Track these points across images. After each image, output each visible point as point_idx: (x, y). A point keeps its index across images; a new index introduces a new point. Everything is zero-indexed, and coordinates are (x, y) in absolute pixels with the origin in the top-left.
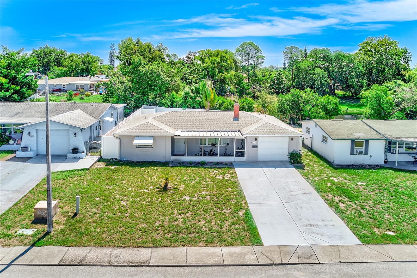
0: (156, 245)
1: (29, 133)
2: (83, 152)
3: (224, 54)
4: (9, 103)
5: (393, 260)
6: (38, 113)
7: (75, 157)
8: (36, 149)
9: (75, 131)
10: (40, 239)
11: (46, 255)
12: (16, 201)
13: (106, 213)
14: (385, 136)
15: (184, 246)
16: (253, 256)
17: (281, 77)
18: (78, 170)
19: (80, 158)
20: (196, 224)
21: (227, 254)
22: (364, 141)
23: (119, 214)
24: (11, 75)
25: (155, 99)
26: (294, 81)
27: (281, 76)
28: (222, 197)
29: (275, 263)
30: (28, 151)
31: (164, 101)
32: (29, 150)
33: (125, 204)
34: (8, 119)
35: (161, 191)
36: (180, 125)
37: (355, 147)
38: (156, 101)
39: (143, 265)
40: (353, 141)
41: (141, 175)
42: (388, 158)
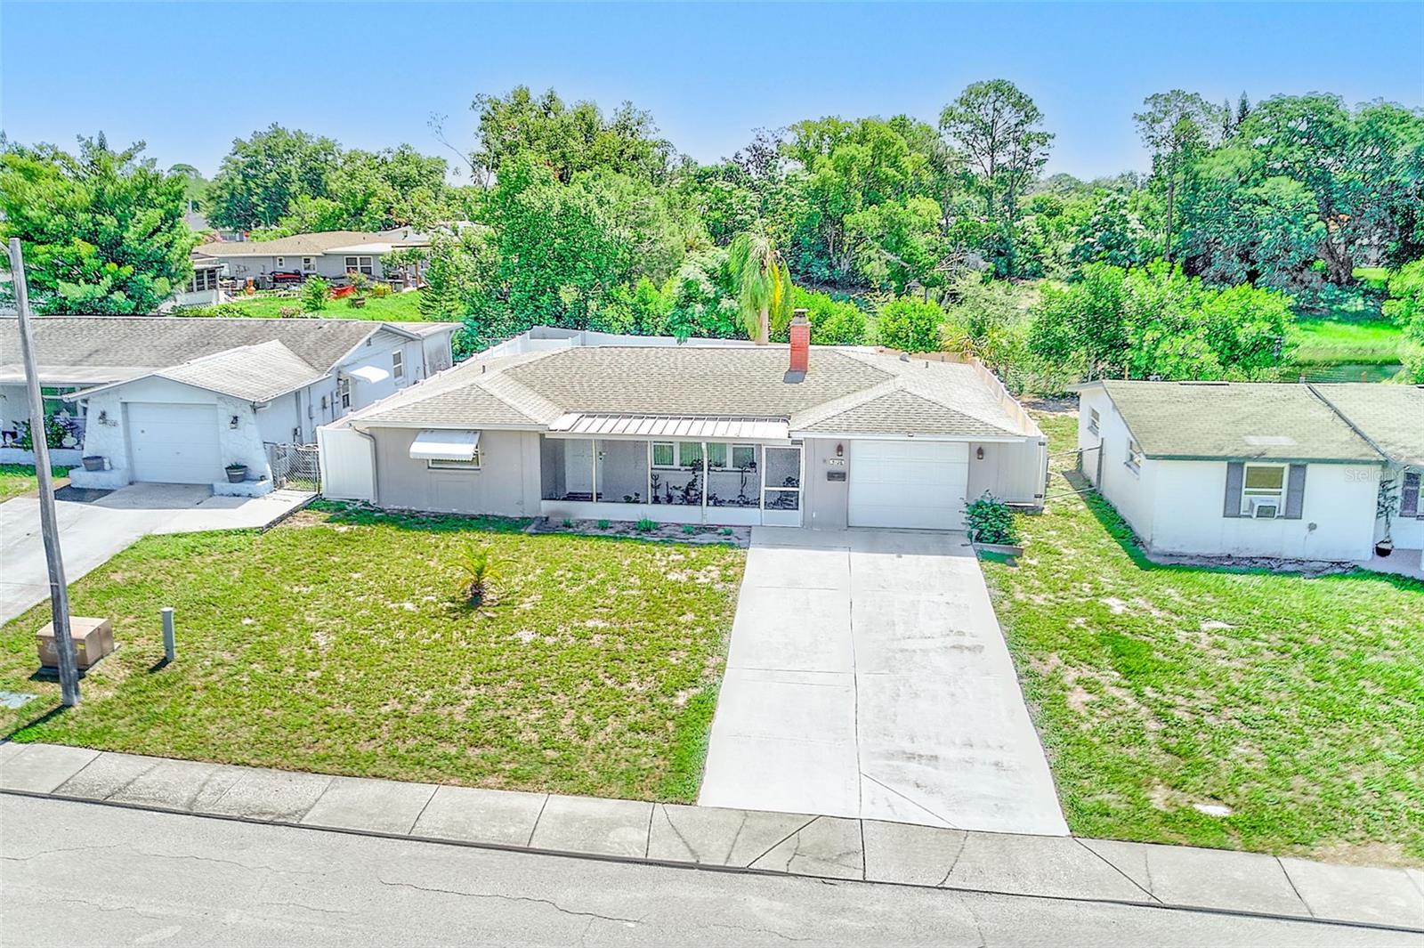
0: (352, 767)
1: (104, 414)
2: (262, 478)
3: (889, 134)
4: (76, 321)
5: (1153, 901)
6: (150, 351)
7: (237, 493)
8: (125, 466)
9: (233, 411)
10: (33, 724)
11: (30, 767)
12: (16, 614)
13: (254, 666)
14: (1383, 451)
15: (432, 780)
16: (639, 833)
17: (1122, 216)
18: (228, 533)
19: (250, 496)
20: (508, 718)
21: (556, 817)
22: (1286, 466)
23: (291, 670)
24: (105, 230)
25: (581, 305)
26: (1175, 230)
27: (1123, 211)
28: (645, 642)
29: (701, 863)
30: (104, 470)
31: (610, 312)
32: (107, 466)
33: (322, 643)
34: (60, 373)
35: (455, 610)
36: (589, 394)
37: (1244, 490)
38: (586, 309)
39: (280, 820)
40: (1235, 464)
41: (419, 557)
42: (1393, 537)
